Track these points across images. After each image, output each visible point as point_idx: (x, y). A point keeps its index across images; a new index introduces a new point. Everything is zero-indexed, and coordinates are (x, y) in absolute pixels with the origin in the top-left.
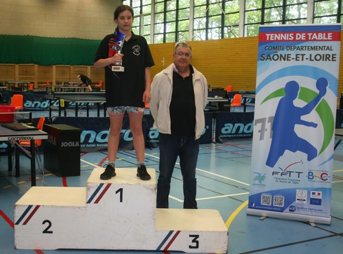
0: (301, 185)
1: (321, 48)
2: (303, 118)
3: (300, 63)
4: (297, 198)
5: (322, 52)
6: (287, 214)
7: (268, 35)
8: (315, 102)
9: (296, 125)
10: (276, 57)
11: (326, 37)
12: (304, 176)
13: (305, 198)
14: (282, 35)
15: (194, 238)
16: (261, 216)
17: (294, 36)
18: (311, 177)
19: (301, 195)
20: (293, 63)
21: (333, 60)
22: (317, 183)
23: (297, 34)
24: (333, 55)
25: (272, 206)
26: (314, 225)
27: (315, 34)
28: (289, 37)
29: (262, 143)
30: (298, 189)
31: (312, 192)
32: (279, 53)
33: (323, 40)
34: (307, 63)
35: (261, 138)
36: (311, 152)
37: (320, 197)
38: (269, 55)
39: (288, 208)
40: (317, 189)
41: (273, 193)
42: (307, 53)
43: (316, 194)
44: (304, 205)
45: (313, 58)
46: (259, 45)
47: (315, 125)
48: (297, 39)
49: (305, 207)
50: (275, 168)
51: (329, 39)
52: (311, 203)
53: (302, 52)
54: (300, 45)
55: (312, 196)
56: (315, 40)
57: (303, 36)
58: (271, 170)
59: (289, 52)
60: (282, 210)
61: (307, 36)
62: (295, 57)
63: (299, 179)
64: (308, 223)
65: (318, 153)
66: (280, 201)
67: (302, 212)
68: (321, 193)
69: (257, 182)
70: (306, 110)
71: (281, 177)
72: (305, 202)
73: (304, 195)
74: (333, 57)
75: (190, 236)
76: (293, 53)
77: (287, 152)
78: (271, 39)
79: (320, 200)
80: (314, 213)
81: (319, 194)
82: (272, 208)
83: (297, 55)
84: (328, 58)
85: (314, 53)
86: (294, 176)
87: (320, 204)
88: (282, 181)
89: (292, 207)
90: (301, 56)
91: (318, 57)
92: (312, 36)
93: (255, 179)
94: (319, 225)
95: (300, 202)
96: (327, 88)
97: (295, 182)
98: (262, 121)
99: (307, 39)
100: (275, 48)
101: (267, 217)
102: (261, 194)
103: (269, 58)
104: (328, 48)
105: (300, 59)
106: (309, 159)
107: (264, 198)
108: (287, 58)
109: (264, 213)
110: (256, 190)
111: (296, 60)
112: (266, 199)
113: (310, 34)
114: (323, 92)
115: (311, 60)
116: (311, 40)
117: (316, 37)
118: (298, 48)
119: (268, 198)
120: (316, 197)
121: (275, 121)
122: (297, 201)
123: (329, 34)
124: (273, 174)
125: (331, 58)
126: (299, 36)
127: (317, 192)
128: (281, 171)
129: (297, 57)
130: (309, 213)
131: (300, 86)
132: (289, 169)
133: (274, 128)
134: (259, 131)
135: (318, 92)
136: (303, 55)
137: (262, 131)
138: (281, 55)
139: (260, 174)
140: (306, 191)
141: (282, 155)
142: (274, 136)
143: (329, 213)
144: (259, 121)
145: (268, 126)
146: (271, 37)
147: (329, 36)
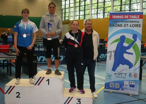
0: (126, 79)
1: (135, 22)
2: (127, 51)
3: (126, 28)
4: (125, 84)
5: (135, 23)
6: (120, 91)
7: (113, 16)
8: (132, 44)
9: (124, 54)
10: (116, 25)
11: (137, 17)
12: (127, 75)
13: (128, 85)
14: (119, 16)
15: (79, 100)
16: (110, 92)
17: (124, 17)
18: (130, 76)
19: (126, 83)
20: (123, 28)
21: (139, 27)
22: (133, 78)
23: (125, 16)
24: (140, 25)
25: (114, 88)
26: (131, 96)
27: (132, 16)
28: (122, 17)
29: (110, 61)
30: (125, 80)
31: (131, 82)
32: (118, 24)
33: (135, 18)
34: (129, 28)
35: (110, 59)
36: (130, 65)
37: (134, 84)
38: (113, 25)
39: (121, 89)
40: (133, 81)
41: (115, 82)
42: (129, 24)
43: (132, 83)
44: (127, 87)
45: (131, 26)
46: (110, 20)
47: (132, 54)
48: (125, 18)
49: (128, 88)
50: (116, 72)
51: (138, 18)
52: (130, 87)
53: (127, 23)
54: (126, 20)
55: (131, 84)
56: (132, 18)
57: (127, 17)
58: (114, 72)
59: (122, 23)
60: (118, 89)
61: (129, 17)
62: (124, 25)
63: (125, 76)
64: (129, 95)
65: (133, 66)
66: (117, 85)
67: (126, 90)
68: (134, 82)
69: (108, 78)
70: (129, 48)
71: (118, 76)
72: (128, 86)
73: (127, 83)
74: (140, 26)
75: (77, 99)
76: (123, 24)
77: (121, 65)
78: (114, 18)
79: (134, 85)
80: (131, 91)
81: (134, 83)
82: (114, 89)
83: (125, 24)
84: (138, 26)
85: (132, 24)
86: (123, 75)
87: (134, 87)
88: (118, 77)
89: (122, 88)
90: (126, 25)
91: (133, 26)
92: (131, 17)
93: (107, 77)
94: (133, 96)
95: (126, 86)
96: (137, 38)
97: (124, 78)
98: (111, 52)
99: (129, 18)
100: (116, 22)
101: (112, 92)
102: (110, 82)
103: (113, 26)
104: (138, 22)
105: (126, 26)
106: (130, 68)
107: (111, 84)
108: (121, 26)
109: (111, 91)
110: (108, 81)
111: (125, 27)
112: (112, 85)
113: (130, 16)
114: (135, 40)
115: (130, 27)
116: (131, 18)
117: (133, 17)
118: (125, 22)
119: (113, 84)
120: (132, 84)
121: (116, 52)
122: (125, 86)
123: (138, 16)
124: (115, 74)
125: (139, 26)
126: (126, 17)
127: (133, 82)
128: (118, 73)
129: (125, 26)
130: (129, 91)
131: (126, 37)
132: (121, 72)
133: (115, 55)
134: (109, 56)
135: (133, 40)
136: (127, 25)
137: (110, 56)
138: (118, 25)
139: (109, 74)
140: (128, 82)
141: (118, 66)
142: (115, 58)
143: (138, 91)
144: (109, 52)
145: (113, 54)
146: (114, 17)
147: (138, 17)
